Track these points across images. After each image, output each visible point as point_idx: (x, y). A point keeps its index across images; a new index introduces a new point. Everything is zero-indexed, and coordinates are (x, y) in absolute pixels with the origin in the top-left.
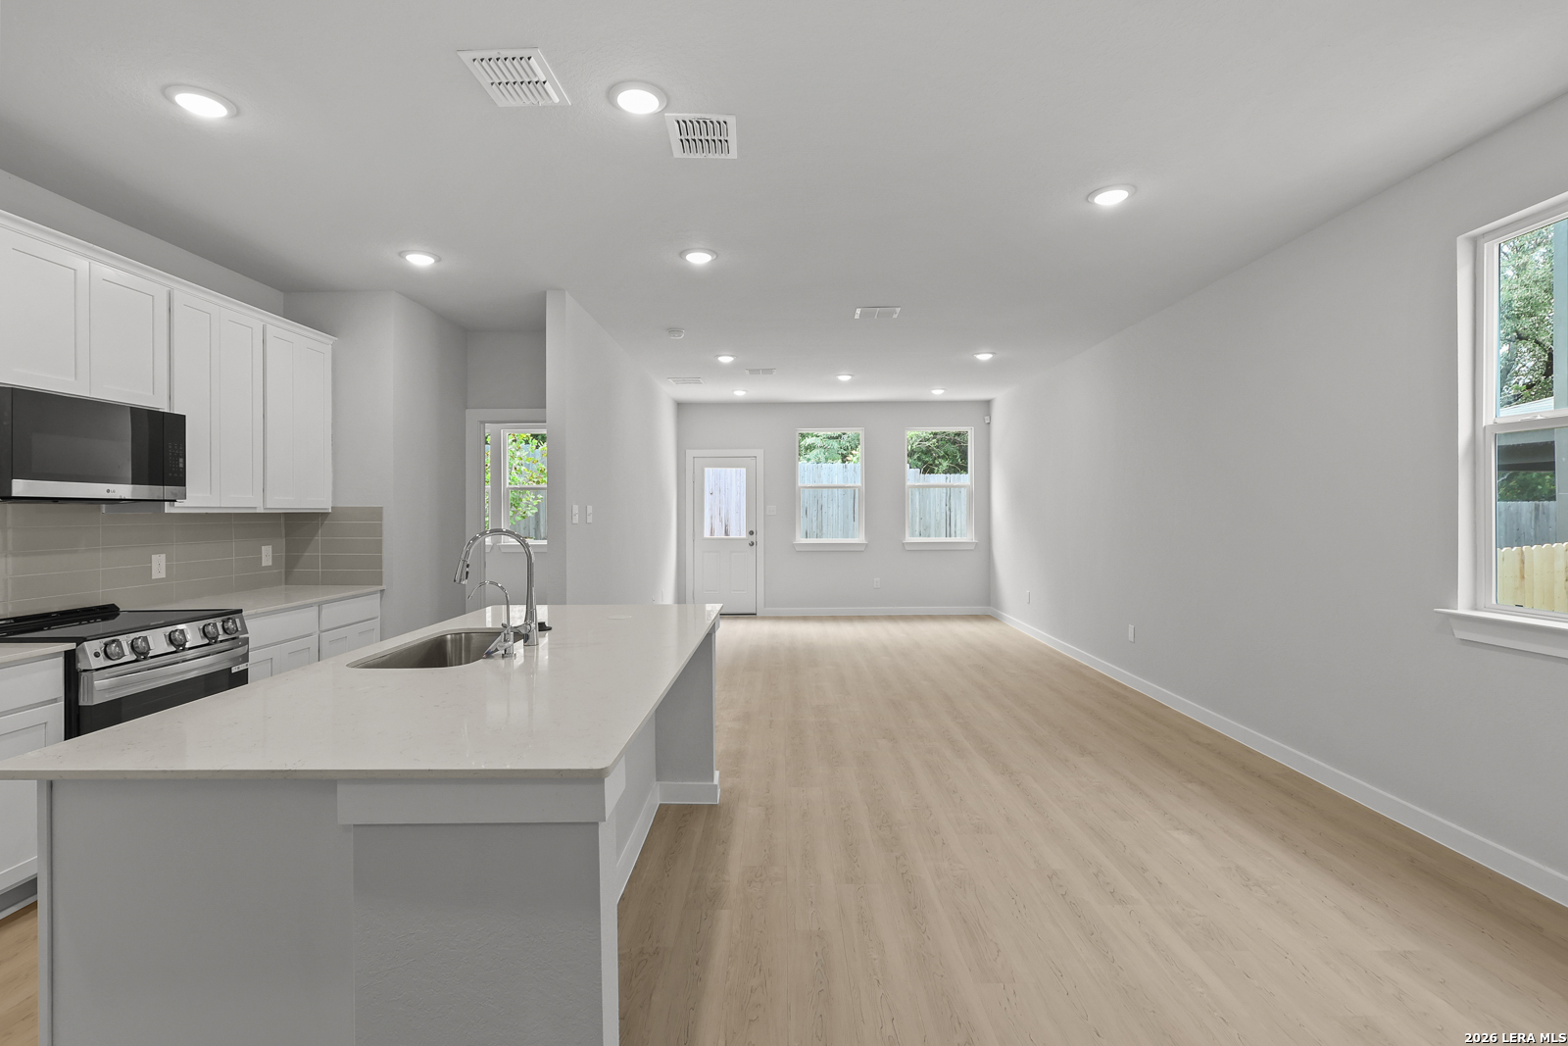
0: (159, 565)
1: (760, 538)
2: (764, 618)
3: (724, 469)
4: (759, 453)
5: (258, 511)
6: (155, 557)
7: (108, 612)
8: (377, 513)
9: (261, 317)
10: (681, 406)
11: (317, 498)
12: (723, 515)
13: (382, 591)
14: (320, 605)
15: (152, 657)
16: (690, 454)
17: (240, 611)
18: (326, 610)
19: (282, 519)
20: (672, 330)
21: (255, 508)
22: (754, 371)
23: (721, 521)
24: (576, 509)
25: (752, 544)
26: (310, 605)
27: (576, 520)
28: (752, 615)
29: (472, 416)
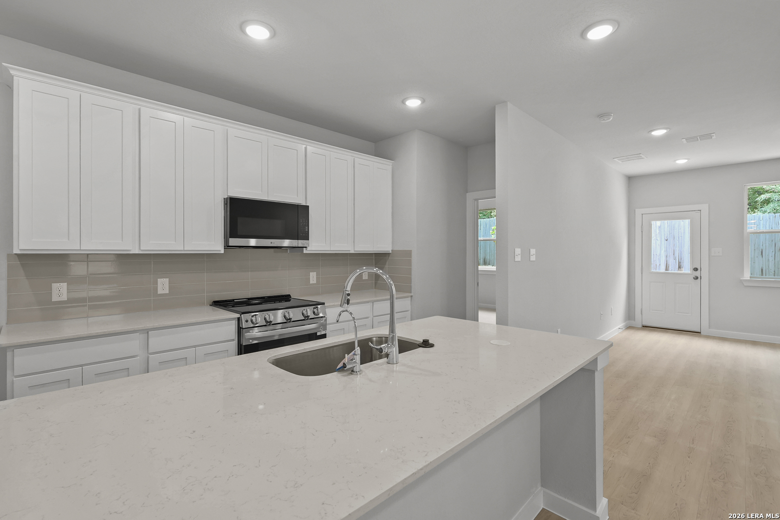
0: (313, 277)
1: (705, 273)
2: (708, 337)
3: (677, 221)
4: (705, 208)
5: (351, 252)
6: (311, 274)
7: (287, 298)
8: (408, 253)
9: (352, 155)
10: (631, 179)
11: (384, 246)
12: (677, 254)
13: (412, 296)
14: (373, 302)
15: (273, 324)
16: (639, 212)
17: (323, 304)
18: (376, 305)
19: (374, 255)
20: (601, 116)
21: (350, 251)
22: (691, 139)
23: (675, 259)
24: (518, 251)
25: (696, 278)
26: (368, 302)
27: (518, 259)
28: (696, 333)
29: (470, 196)
